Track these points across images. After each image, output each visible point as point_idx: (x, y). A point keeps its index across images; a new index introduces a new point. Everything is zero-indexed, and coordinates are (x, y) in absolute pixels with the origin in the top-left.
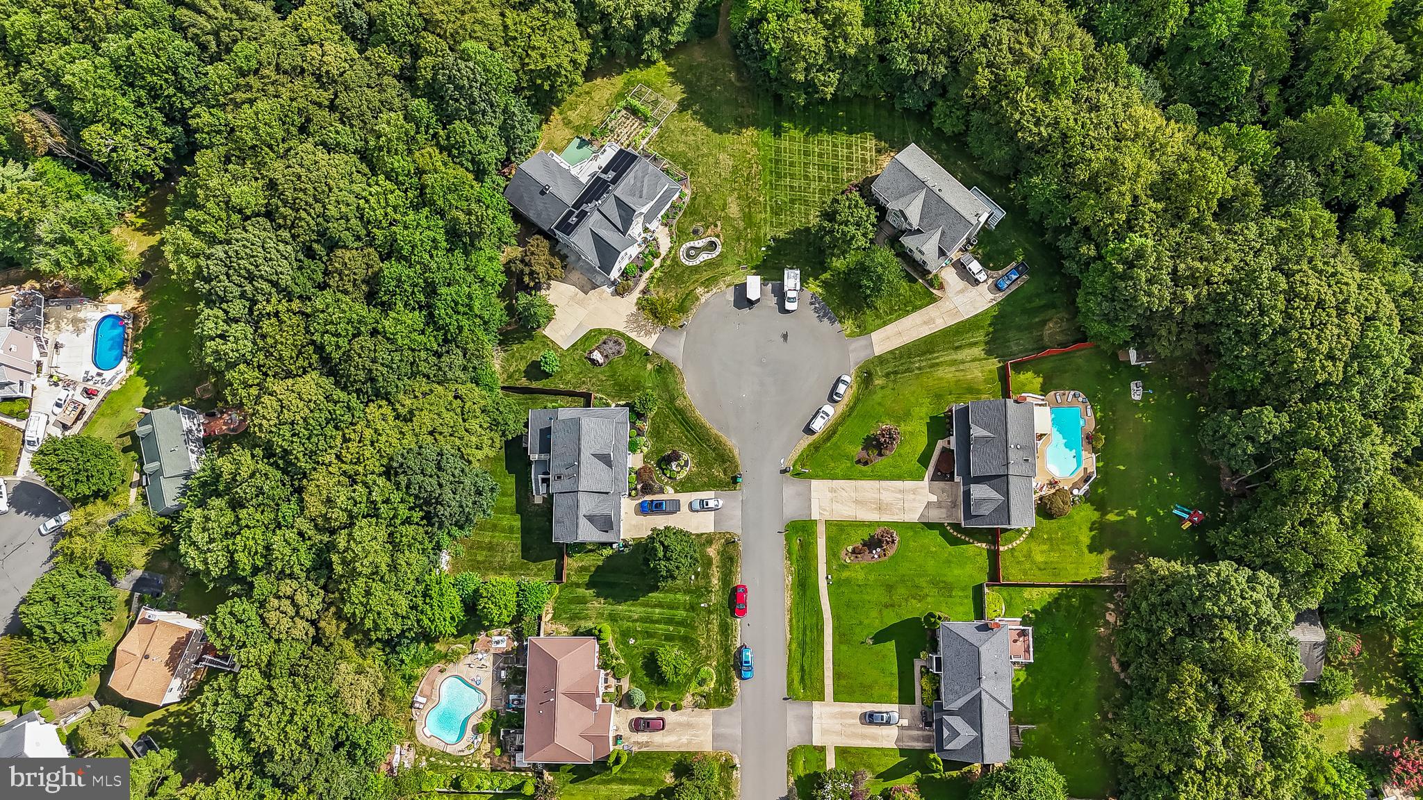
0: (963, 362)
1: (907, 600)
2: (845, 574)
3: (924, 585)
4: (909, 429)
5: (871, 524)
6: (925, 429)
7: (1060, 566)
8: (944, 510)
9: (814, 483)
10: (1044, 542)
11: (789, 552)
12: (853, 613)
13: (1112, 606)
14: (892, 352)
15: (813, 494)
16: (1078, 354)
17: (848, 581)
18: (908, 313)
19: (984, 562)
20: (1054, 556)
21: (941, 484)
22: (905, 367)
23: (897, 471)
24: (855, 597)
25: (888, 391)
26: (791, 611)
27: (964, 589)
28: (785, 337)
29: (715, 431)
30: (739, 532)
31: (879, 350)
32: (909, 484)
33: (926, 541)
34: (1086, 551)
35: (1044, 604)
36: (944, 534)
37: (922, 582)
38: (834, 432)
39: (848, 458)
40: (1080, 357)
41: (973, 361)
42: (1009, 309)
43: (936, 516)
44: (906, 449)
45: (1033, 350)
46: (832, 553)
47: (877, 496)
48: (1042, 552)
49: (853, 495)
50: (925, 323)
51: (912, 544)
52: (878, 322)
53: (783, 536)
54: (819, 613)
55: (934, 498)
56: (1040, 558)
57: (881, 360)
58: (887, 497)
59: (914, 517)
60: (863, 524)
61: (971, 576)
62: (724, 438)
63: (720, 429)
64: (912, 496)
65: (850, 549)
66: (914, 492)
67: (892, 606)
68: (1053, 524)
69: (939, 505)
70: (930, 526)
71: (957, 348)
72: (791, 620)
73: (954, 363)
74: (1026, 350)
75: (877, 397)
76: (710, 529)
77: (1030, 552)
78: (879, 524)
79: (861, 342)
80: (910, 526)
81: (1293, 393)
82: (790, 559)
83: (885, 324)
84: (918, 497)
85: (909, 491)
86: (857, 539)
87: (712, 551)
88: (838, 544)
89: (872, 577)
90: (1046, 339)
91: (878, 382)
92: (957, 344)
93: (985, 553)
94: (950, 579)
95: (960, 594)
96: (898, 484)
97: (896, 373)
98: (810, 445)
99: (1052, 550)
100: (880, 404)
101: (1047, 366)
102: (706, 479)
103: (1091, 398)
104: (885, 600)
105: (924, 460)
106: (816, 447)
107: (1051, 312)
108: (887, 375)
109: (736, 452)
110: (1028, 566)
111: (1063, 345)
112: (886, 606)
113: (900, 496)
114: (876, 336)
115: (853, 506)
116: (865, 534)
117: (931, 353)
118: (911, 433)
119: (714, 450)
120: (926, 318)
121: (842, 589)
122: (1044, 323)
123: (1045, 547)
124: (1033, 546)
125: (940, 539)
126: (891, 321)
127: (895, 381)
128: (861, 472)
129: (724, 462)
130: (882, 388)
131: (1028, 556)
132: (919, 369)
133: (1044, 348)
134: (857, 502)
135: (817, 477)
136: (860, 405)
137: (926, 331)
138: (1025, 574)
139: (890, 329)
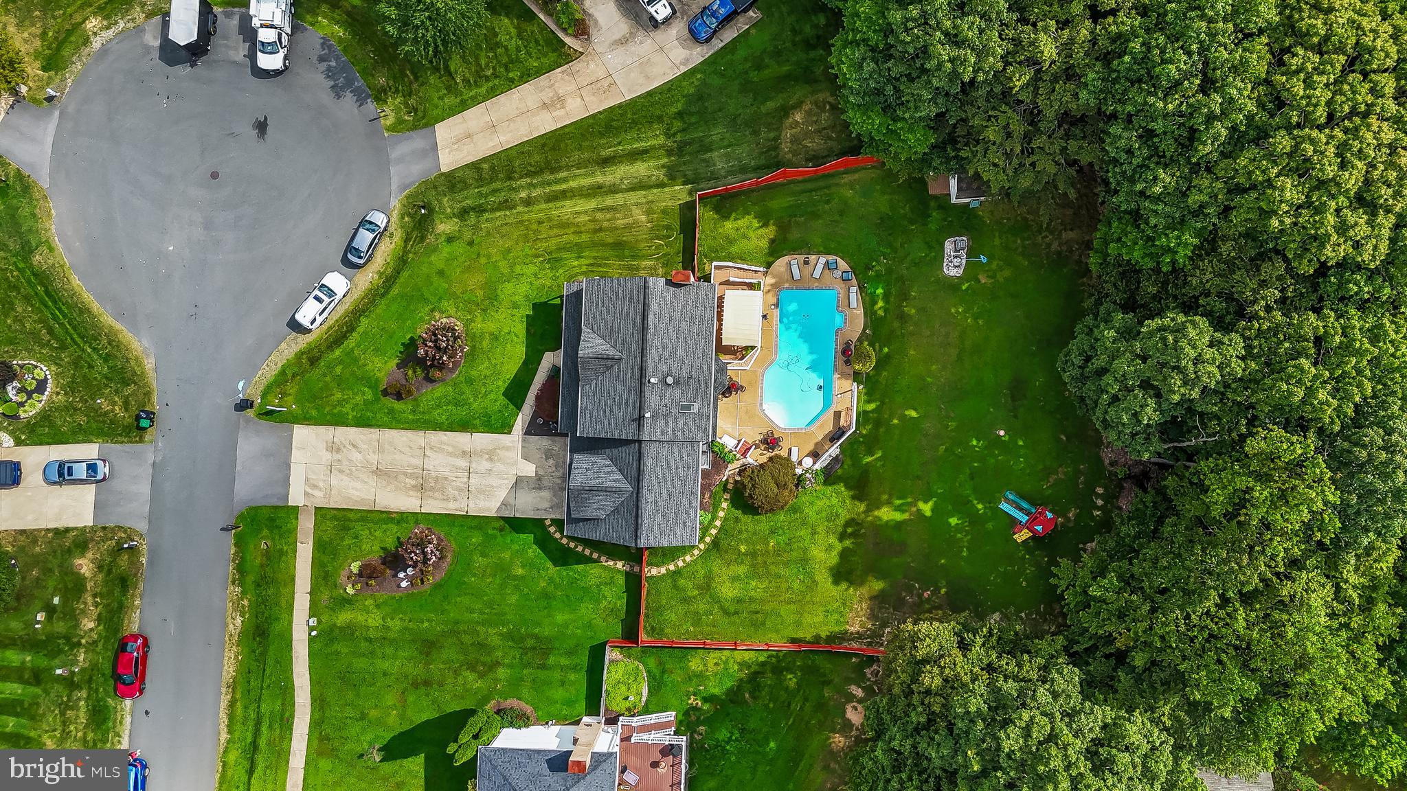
0: (613, 190)
1: (456, 673)
2: (343, 617)
3: (495, 641)
4: (491, 326)
5: (401, 518)
6: (520, 329)
7: (768, 608)
8: (546, 494)
9: (301, 433)
10: (739, 558)
11: (241, 570)
12: (350, 695)
13: (859, 692)
14: (475, 166)
15: (296, 455)
16: (847, 179)
17: (349, 631)
18: (512, 84)
19: (615, 597)
20: (757, 588)
21: (544, 442)
22: (501, 197)
23: (461, 413)
24: (360, 663)
25: (459, 248)
26: (233, 686)
27: (570, 653)
28: (262, 127)
29: (108, 320)
30: (142, 526)
31: (449, 160)
32: (482, 440)
33: (507, 555)
34: (823, 578)
35: (729, 684)
36: (544, 542)
37: (493, 636)
38: (351, 328)
39: (371, 383)
40: (851, 185)
41: (633, 189)
42: (716, 81)
43: (530, 504)
44: (482, 368)
45: (756, 169)
46: (323, 575)
47: (417, 462)
48: (734, 579)
49: (373, 458)
50: (545, 106)
51: (479, 561)
52: (451, 100)
53: (229, 539)
54: (286, 691)
55: (529, 469)
56: (727, 591)
57: (452, 182)
58: (438, 464)
59: (488, 505)
60: (388, 517)
61: (589, 625)
62: (126, 335)
63: (120, 316)
64: (486, 465)
65: (355, 567)
66: (491, 455)
67: (427, 683)
68: (763, 523)
69: (537, 483)
70: (515, 524)
71: (606, 162)
72: (232, 704)
73: (596, 190)
74: (743, 170)
75: (437, 260)
76: (85, 519)
77: (709, 577)
78: (416, 517)
79: (415, 142)
80: (479, 523)
81: (1263, 284)
82: (241, 584)
83: (464, 106)
84: (499, 467)
85: (479, 454)
86: (373, 546)
87: (85, 565)
88: (335, 554)
89: (395, 624)
90: (785, 147)
91: (444, 227)
92: (608, 152)
93: (621, 580)
94: (546, 631)
95: (564, 661)
96: (462, 439)
97: (480, 210)
98: (299, 355)
99: (754, 574)
100: (441, 273)
101: (779, 203)
102: (81, 419)
103: (862, 272)
104: (415, 670)
105: (516, 393)
106: (311, 357)
107: (798, 92)
108: (463, 214)
109: (149, 364)
110: (702, 607)
111: (816, 159)
112: (415, 685)
113: (462, 463)
114: (444, 131)
115: (372, 480)
116: (389, 538)
117: (553, 170)
118: (495, 337)
119: (107, 358)
120: (547, 96)
121: (337, 647)
122: (785, 111)
123: (742, 570)
124: (717, 566)
125: (534, 551)
126: (476, 101)
127: (476, 228)
128: (391, 412)
129: (126, 382)
130: (450, 239)
131: (706, 587)
132: (528, 202)
133: (778, 165)
134: (378, 472)
135: (306, 420)
136: (405, 275)
137: (546, 123)
138: (697, 622)
139: (475, 117)
